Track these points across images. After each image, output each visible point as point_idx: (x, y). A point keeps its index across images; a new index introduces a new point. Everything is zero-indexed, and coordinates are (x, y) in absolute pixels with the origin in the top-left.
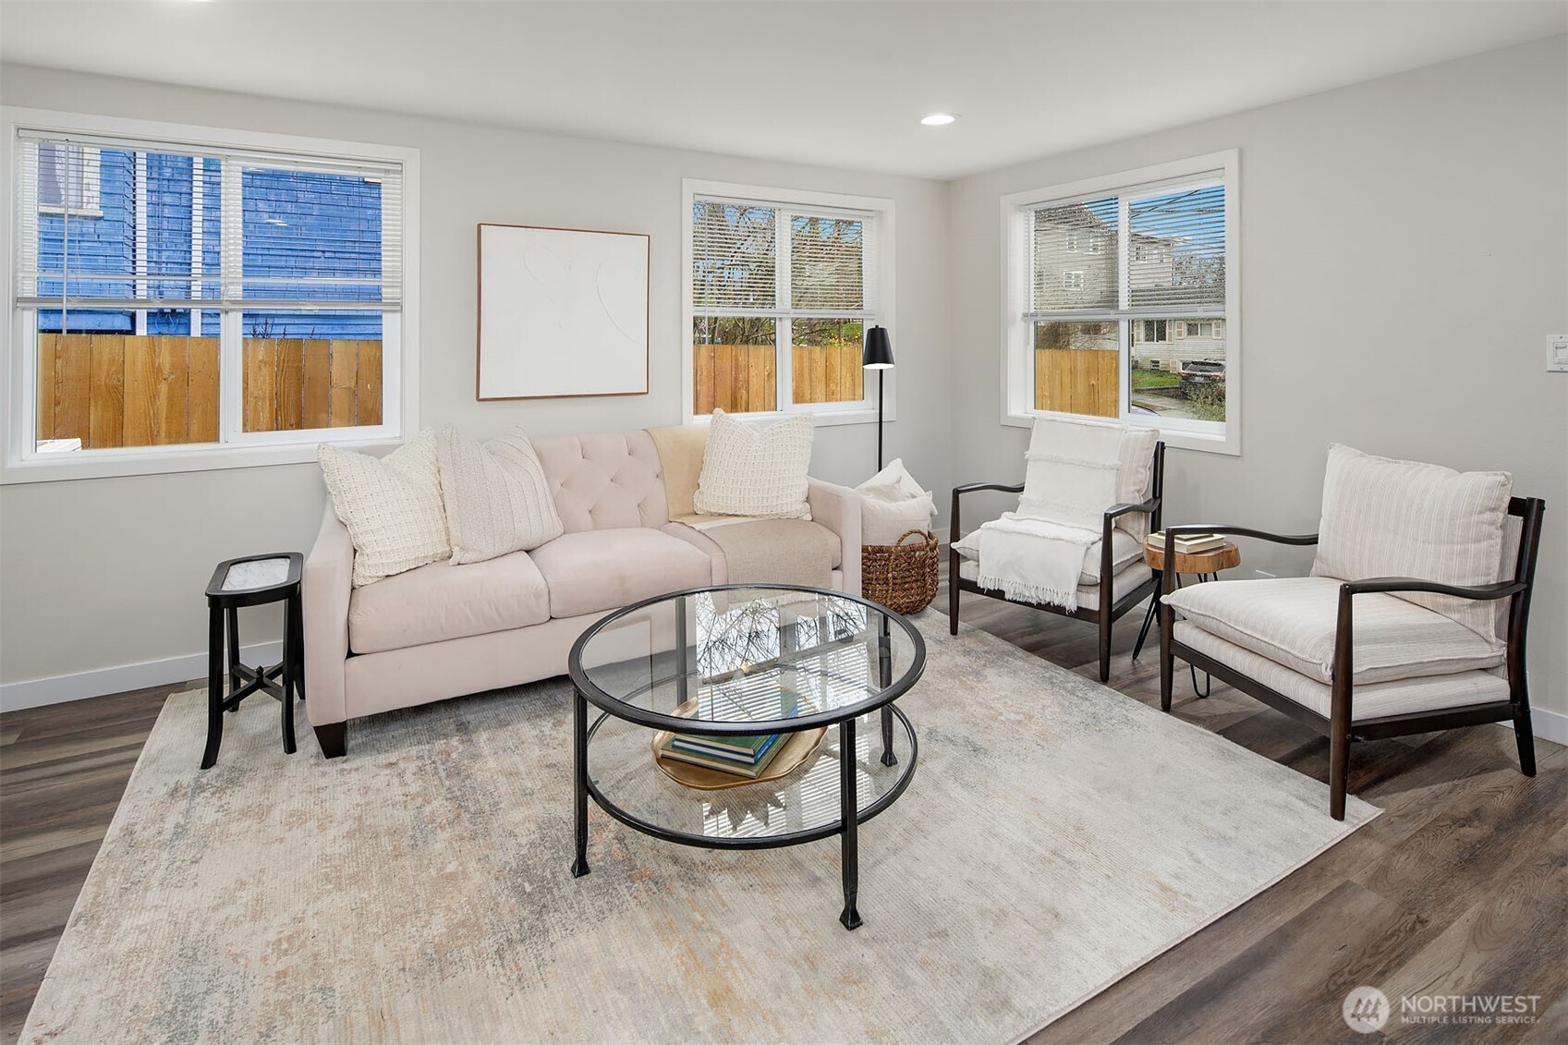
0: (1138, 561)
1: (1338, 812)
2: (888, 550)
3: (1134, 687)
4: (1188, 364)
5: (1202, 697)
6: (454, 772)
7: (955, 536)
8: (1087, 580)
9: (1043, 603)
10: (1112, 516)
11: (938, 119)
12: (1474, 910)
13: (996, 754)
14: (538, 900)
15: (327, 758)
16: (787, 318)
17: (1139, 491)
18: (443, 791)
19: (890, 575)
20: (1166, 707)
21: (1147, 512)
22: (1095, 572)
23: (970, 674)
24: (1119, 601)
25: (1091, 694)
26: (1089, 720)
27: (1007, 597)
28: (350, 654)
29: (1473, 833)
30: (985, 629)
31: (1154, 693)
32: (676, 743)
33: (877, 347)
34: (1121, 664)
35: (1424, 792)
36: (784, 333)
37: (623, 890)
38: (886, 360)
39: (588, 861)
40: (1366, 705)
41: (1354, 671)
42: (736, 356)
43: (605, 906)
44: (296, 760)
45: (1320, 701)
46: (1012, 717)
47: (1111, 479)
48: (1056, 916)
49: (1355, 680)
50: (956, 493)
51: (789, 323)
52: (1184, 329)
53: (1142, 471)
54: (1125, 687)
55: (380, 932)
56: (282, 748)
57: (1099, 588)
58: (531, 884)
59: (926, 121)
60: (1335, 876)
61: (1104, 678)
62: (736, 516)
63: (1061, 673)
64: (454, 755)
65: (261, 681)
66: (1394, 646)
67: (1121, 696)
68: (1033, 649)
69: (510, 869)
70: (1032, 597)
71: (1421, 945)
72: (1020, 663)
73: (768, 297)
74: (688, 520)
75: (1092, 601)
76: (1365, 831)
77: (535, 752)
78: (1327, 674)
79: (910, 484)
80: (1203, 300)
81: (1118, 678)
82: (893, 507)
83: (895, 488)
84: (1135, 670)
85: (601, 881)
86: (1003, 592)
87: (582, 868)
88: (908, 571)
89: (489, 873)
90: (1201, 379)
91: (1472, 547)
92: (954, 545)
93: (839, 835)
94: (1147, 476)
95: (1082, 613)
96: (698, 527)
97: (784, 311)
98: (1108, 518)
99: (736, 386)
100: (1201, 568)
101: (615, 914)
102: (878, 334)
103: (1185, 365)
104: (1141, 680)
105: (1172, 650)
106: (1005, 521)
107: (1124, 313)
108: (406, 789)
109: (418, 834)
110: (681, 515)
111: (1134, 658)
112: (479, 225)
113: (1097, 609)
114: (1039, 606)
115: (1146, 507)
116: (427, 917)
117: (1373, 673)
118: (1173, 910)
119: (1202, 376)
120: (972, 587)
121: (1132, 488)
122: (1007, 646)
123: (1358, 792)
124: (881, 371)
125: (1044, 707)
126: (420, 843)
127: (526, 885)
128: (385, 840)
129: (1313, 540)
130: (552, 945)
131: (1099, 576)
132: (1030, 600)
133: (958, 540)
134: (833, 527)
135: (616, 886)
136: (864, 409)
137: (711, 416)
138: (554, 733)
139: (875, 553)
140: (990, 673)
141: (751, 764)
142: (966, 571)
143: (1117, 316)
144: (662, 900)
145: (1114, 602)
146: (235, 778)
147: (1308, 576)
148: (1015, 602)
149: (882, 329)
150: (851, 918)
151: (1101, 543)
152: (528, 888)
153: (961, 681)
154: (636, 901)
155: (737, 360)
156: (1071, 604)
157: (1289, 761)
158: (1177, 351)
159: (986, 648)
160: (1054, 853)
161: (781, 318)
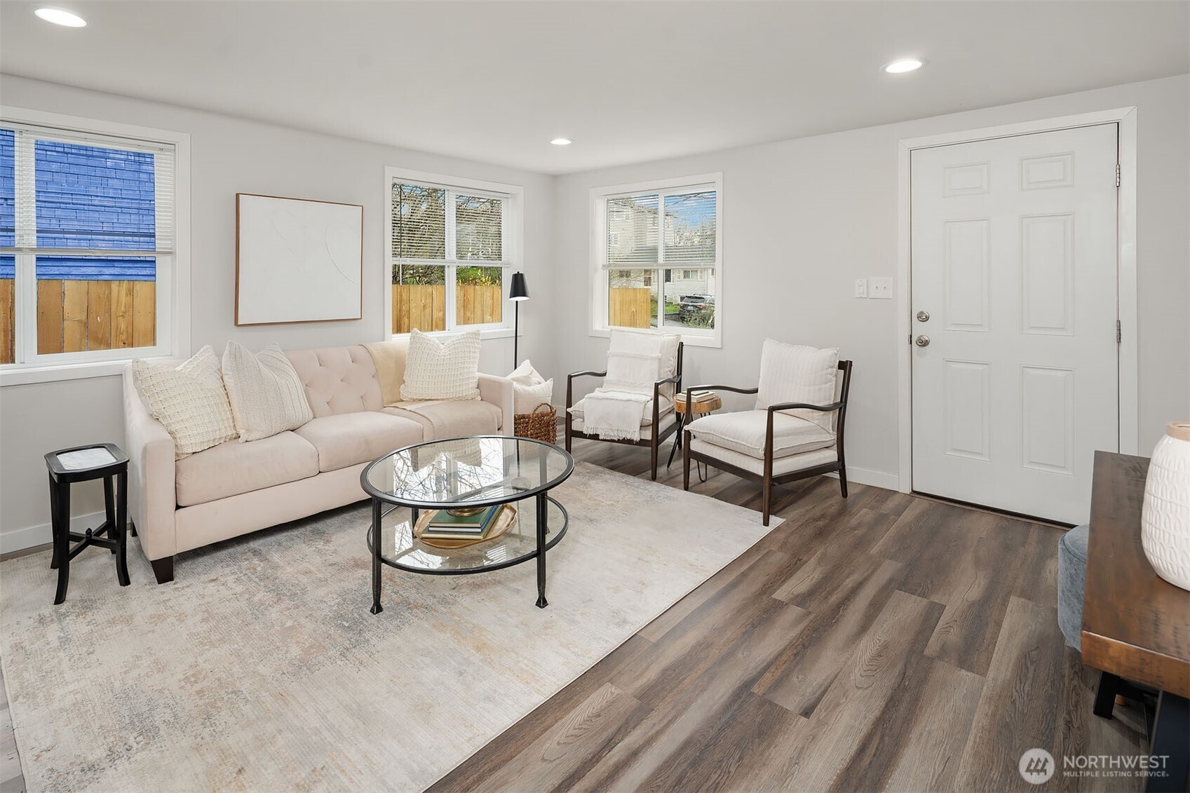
0: (669, 412)
1: (766, 523)
2: (528, 417)
3: (669, 481)
4: (684, 298)
5: (703, 482)
6: (264, 578)
7: (569, 405)
8: (645, 423)
9: (621, 439)
10: (658, 384)
11: (561, 142)
12: (819, 554)
13: (602, 521)
14: (355, 628)
15: (159, 583)
16: (453, 266)
17: (670, 371)
18: (262, 588)
19: (529, 432)
20: (686, 489)
21: (674, 382)
22: (650, 418)
23: (581, 485)
24: (662, 434)
25: (648, 487)
26: (648, 499)
27: (600, 438)
28: (178, 507)
29: (821, 523)
30: (585, 460)
31: (680, 482)
32: (430, 529)
33: (519, 287)
34: (662, 470)
35: (802, 510)
36: (451, 275)
37: (407, 614)
38: (524, 294)
39: (382, 604)
40: (779, 468)
41: (774, 450)
42: (401, 292)
43: (399, 624)
44: (134, 589)
45: (758, 468)
46: (609, 503)
47: (655, 365)
48: (644, 584)
49: (774, 456)
50: (570, 377)
51: (455, 269)
52: (682, 275)
53: (672, 359)
54: (664, 481)
55: (257, 661)
56: (117, 582)
57: (651, 427)
58: (347, 622)
59: (553, 142)
60: (765, 548)
61: (654, 478)
62: (431, 400)
63: (631, 479)
64: (259, 569)
65: (90, 539)
66: (790, 437)
67: (663, 486)
68: (613, 468)
69: (330, 618)
70: (615, 436)
71: (798, 569)
72: (608, 476)
73: (440, 251)
74: (399, 405)
75: (648, 435)
76: (778, 529)
77: (318, 560)
78: (762, 453)
79: (537, 377)
80: (704, 258)
81: (661, 478)
82: (530, 389)
83: (530, 378)
84: (669, 472)
85: (392, 613)
86: (598, 435)
87: (377, 608)
88: (540, 429)
89: (316, 622)
90: (692, 308)
91: (823, 386)
92: (569, 410)
93: (536, 558)
94: (674, 362)
95: (642, 442)
96: (408, 408)
97: (451, 261)
98: (657, 385)
99: (400, 315)
100: (702, 411)
101: (407, 625)
102: (519, 277)
103: (682, 299)
104: (673, 477)
105: (690, 455)
106: (597, 393)
107: (662, 265)
108: (233, 592)
109: (255, 611)
110: (392, 403)
111: (668, 466)
112: (237, 195)
113: (650, 438)
114: (619, 441)
115: (674, 380)
116: (285, 649)
117: (782, 451)
118: (696, 573)
119: (692, 306)
120: (580, 435)
121: (667, 369)
122: (600, 468)
123: (775, 514)
124: (517, 302)
125: (624, 496)
126: (260, 616)
127: (345, 623)
128: (234, 619)
129: (756, 391)
130: (374, 646)
131: (652, 419)
132: (613, 438)
133: (571, 407)
134: (496, 402)
135: (402, 613)
136: (504, 328)
137: (409, 334)
138: (327, 548)
139: (520, 419)
140: (592, 483)
141: (479, 532)
142: (576, 426)
143: (657, 267)
144: (433, 614)
145: (659, 434)
146: (87, 606)
147: (753, 409)
148: (605, 440)
149: (522, 274)
150: (542, 602)
151: (652, 401)
152: (347, 625)
153: (577, 489)
154: (417, 618)
155: (401, 295)
156: (636, 438)
157: (745, 505)
158: (678, 289)
159: (588, 471)
160: (639, 559)
161: (449, 266)
